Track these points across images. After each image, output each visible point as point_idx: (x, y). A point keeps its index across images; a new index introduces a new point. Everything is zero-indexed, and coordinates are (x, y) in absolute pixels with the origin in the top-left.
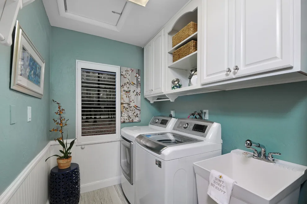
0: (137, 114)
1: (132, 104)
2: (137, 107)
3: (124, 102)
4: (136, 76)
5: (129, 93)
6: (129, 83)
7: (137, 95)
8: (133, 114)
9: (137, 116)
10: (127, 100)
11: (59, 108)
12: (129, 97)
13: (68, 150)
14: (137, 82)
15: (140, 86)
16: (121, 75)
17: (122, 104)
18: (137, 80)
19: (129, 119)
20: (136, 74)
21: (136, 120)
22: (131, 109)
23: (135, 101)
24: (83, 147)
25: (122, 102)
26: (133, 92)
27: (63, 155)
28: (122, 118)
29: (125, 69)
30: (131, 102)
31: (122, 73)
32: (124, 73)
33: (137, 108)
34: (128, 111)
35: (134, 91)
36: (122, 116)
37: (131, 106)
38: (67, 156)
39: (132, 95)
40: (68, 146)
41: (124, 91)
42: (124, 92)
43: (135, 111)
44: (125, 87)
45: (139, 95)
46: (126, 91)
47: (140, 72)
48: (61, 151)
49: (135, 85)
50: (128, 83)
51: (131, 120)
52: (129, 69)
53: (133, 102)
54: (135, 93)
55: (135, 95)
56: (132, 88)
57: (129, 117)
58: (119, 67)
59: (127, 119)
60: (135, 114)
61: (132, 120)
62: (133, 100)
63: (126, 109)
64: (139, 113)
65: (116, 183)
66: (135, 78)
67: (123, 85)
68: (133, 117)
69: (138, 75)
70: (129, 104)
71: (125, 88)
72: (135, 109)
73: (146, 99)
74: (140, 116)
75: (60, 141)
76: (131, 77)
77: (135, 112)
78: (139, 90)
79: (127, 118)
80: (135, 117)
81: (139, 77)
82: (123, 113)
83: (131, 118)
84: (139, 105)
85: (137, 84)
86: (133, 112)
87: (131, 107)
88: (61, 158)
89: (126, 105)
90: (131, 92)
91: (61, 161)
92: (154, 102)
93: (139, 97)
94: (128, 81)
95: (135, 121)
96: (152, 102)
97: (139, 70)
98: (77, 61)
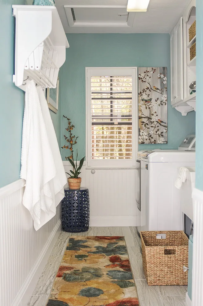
0: (162, 133)
1: (154, 118)
2: (162, 122)
3: (143, 116)
4: (160, 78)
5: (150, 103)
6: (150, 88)
7: (162, 104)
8: (156, 132)
9: (162, 136)
10: (146, 113)
11: (70, 123)
12: (149, 108)
13: (78, 170)
14: (161, 85)
15: (167, 91)
16: (139, 78)
17: (140, 118)
18: (162, 83)
19: (149, 139)
20: (161, 74)
21: (161, 140)
22: (152, 125)
23: (159, 113)
24: (93, 171)
25: (140, 115)
26: (156, 101)
27: (73, 175)
28: (140, 137)
29: (144, 69)
30: (153, 115)
31: (140, 76)
32: (143, 75)
33: (162, 124)
34: (148, 128)
35: (158, 99)
36: (139, 135)
37: (152, 120)
38: (76, 176)
39: (155, 106)
41: (143, 100)
42: (142, 102)
43: (158, 128)
44: (144, 94)
45: (166, 104)
46: (146, 100)
47: (166, 71)
48: (71, 171)
49: (158, 91)
50: (148, 88)
51: (153, 140)
52: (149, 69)
53: (155, 115)
54: (159, 102)
55: (159, 105)
56: (154, 95)
57: (151, 136)
58: (136, 68)
59: (146, 139)
60: (159, 132)
61: (155, 141)
62: (156, 112)
63: (145, 126)
64: (165, 131)
66: (159, 80)
67: (141, 93)
68: (155, 137)
69: (162, 76)
70: (149, 118)
71: (145, 97)
72: (158, 124)
73: (174, 109)
74: (166, 136)
75: (70, 160)
76: (153, 79)
77: (158, 130)
78: (164, 97)
79: (147, 137)
80: (159, 136)
81: (165, 78)
82: (142, 131)
83: (152, 138)
84: (165, 120)
85: (162, 89)
86: (156, 130)
87: (153, 122)
88: (71, 177)
89: (145, 120)
90: (153, 101)
91: (72, 180)
93: (165, 107)
94: (148, 86)
95: (159, 142)
96: (184, 114)
97: (164, 68)
98: (86, 68)
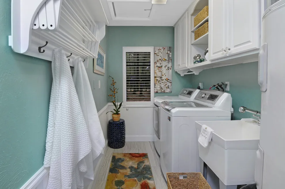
0: (168, 86)
1: (164, 78)
2: (168, 79)
3: (157, 76)
4: (168, 53)
5: (161, 68)
6: (161, 60)
7: (168, 69)
8: (165, 86)
9: (169, 88)
10: (159, 74)
11: (113, 81)
12: (161, 71)
13: (118, 109)
14: (168, 58)
15: (171, 61)
16: (155, 53)
17: (155, 77)
19: (161, 90)
20: (168, 51)
21: (168, 91)
22: (163, 82)
23: (167, 74)
24: (127, 109)
25: (155, 75)
26: (165, 67)
27: (115, 112)
28: (155, 89)
29: (158, 48)
30: (163, 75)
31: (155, 52)
32: (157, 52)
33: (168, 81)
34: (160, 83)
35: (166, 66)
36: (155, 87)
37: (162, 79)
38: (117, 113)
39: (164, 70)
40: (118, 107)
42: (157, 68)
44: (158, 63)
45: (171, 69)
46: (159, 67)
47: (171, 49)
48: (114, 109)
49: (166, 61)
50: (160, 59)
51: (163, 90)
52: (161, 48)
53: (164, 75)
54: (167, 68)
55: (167, 70)
56: (164, 64)
57: (162, 88)
58: (153, 47)
59: (159, 90)
60: (167, 86)
61: (164, 91)
62: (165, 74)
63: (158, 82)
64: (170, 85)
65: (151, 140)
66: (167, 55)
67: (156, 62)
68: (164, 88)
69: (169, 52)
70: (161, 78)
71: (158, 65)
72: (166, 81)
73: (176, 72)
74: (171, 88)
75: (113, 103)
76: (163, 54)
77: (166, 84)
78: (170, 65)
79: (159, 89)
80: (167, 88)
81: (171, 54)
82: (156, 85)
83: (162, 89)
84: (170, 78)
85: (168, 60)
86: (165, 84)
87: (163, 80)
88: (114, 114)
89: (158, 79)
90: (163, 67)
91: (114, 116)
92: (185, 75)
93: (171, 71)
94: (160, 58)
95: (166, 91)
96: (182, 75)
97: (170, 47)
98: (123, 47)
